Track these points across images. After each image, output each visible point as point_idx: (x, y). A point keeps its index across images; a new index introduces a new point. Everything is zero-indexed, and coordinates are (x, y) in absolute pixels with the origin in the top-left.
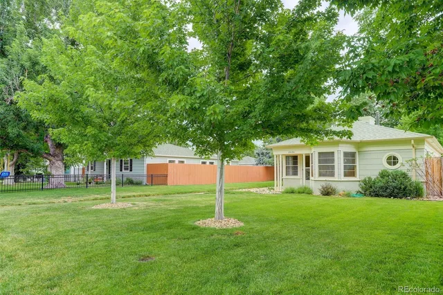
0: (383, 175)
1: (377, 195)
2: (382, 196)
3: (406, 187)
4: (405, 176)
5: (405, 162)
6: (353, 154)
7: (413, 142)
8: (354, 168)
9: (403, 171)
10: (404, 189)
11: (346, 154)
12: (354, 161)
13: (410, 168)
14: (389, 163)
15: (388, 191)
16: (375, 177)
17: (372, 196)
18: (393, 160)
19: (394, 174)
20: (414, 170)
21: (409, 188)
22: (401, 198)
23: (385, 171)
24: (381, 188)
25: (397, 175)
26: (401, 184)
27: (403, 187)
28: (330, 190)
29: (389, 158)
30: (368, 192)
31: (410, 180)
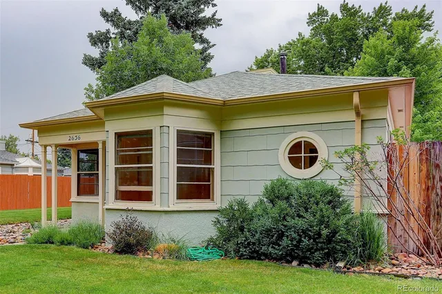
0: (277, 194)
1: (256, 255)
2: (268, 257)
3: (334, 233)
4: (333, 198)
5: (334, 159)
6: (206, 139)
7: (356, 99)
8: (208, 175)
9: (329, 183)
10: (330, 239)
11: (183, 137)
12: (208, 158)
13: (346, 175)
14: (295, 162)
15: (285, 242)
16: (256, 199)
17: (241, 257)
18: (303, 154)
19: (303, 191)
20: (357, 182)
21: (342, 234)
22: (318, 265)
23: (283, 183)
24: (268, 232)
25: (310, 196)
26: (321, 222)
27: (325, 232)
28: (132, 240)
29: (296, 148)
30: (231, 246)
31: (347, 211)
